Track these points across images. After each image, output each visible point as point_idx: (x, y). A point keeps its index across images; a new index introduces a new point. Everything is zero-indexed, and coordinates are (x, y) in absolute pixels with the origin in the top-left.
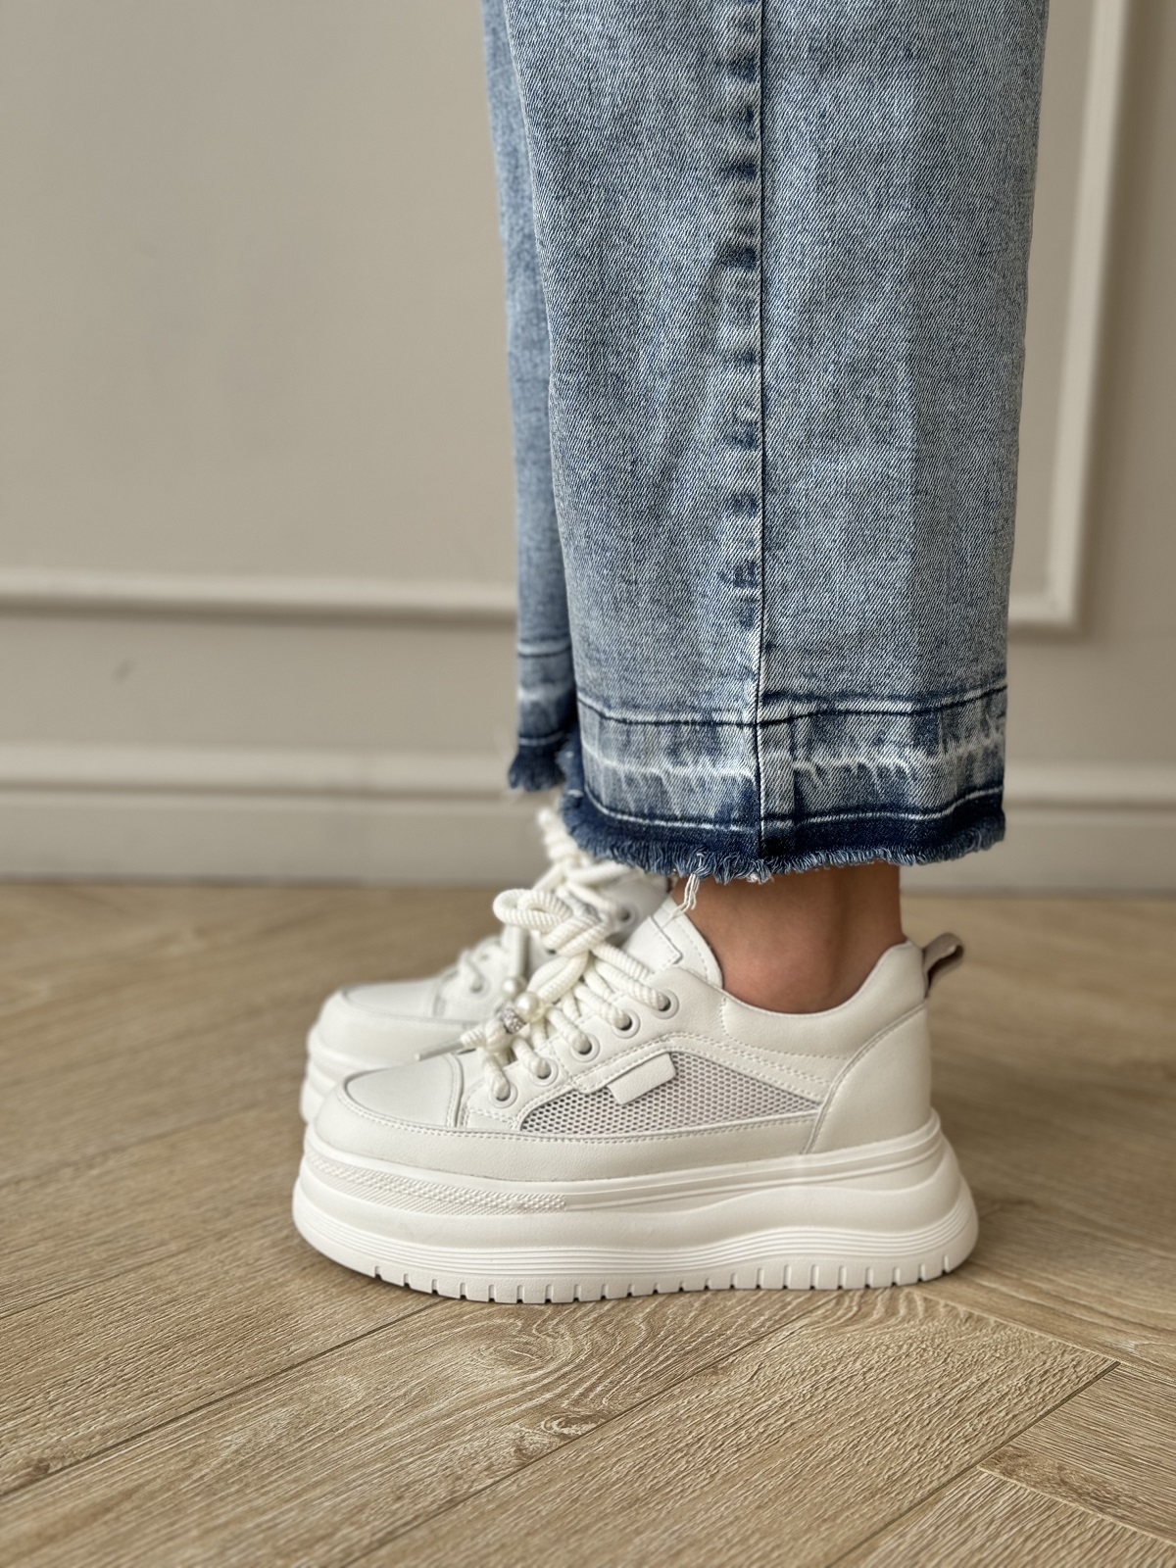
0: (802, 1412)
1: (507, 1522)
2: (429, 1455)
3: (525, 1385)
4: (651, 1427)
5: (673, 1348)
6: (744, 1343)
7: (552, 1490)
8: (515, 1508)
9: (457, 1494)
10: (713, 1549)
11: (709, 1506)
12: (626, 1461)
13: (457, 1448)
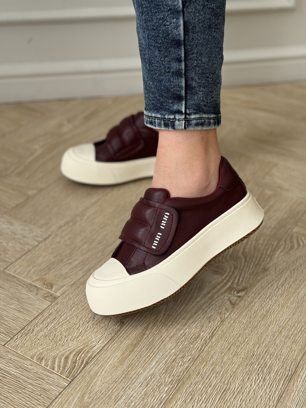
0: (291, 282)
1: (238, 326)
2: (210, 307)
3: (223, 280)
4: (258, 290)
5: (252, 263)
6: (269, 260)
7: (244, 315)
8: (238, 322)
9: (223, 319)
10: (288, 329)
11: (282, 315)
12: (257, 303)
13: (216, 304)
